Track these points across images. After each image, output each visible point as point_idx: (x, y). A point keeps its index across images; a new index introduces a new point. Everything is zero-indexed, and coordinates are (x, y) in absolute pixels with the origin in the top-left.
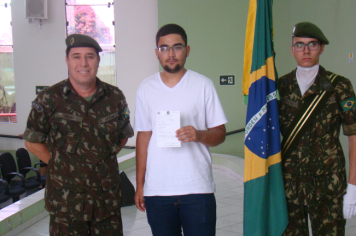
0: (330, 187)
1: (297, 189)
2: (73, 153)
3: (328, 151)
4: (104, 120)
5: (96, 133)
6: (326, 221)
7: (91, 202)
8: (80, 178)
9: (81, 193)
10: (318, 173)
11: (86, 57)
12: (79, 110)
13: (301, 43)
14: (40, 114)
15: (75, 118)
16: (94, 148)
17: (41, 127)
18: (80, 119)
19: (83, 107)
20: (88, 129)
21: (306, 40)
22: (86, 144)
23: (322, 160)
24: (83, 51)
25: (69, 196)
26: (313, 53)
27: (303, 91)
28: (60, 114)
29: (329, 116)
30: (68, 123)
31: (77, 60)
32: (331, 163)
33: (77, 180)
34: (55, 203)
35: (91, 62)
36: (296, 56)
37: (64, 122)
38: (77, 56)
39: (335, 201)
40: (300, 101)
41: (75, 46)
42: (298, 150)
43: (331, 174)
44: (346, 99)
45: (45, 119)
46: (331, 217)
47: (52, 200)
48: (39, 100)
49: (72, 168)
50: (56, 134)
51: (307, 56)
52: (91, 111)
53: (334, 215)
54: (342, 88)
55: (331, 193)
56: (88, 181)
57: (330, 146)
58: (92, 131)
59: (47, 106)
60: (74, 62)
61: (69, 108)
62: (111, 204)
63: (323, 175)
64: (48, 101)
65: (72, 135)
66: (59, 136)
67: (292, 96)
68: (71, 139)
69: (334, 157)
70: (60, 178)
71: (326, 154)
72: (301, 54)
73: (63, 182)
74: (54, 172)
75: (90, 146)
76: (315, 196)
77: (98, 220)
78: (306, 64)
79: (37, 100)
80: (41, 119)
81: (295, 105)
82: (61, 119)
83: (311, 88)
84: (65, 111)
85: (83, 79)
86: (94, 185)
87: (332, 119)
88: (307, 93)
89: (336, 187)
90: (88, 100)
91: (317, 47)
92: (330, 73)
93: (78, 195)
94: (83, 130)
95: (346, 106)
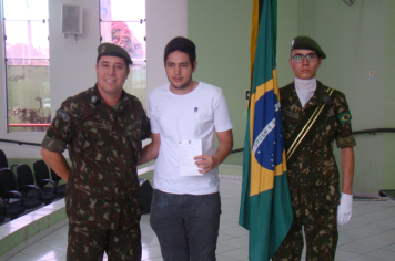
0: (328, 198)
1: (299, 200)
2: (103, 162)
3: (326, 163)
4: (130, 128)
5: (124, 141)
6: (322, 232)
7: (118, 210)
8: (109, 187)
9: (109, 202)
10: (317, 183)
11: (114, 67)
12: (108, 118)
13: (300, 55)
14: (66, 123)
15: (105, 126)
16: (122, 156)
17: (64, 136)
18: (110, 128)
19: (111, 116)
20: (116, 138)
21: (305, 52)
22: (115, 152)
23: (321, 172)
24: (112, 60)
25: (96, 205)
26: (312, 65)
27: (303, 103)
28: (90, 123)
29: (328, 128)
30: (99, 132)
31: (105, 69)
32: (329, 173)
33: (106, 189)
34: (82, 212)
35: (119, 73)
36: (294, 68)
37: (95, 131)
38: (106, 65)
39: (331, 211)
40: (300, 112)
41: (105, 54)
42: (299, 161)
43: (328, 185)
44: (343, 112)
45: (70, 127)
46: (327, 228)
47: (78, 210)
48: (66, 109)
49: (101, 177)
50: (84, 143)
51: (305, 68)
52: (119, 119)
53: (330, 226)
54: (340, 102)
55: (328, 203)
56: (116, 190)
57: (328, 159)
58: (120, 139)
59: (75, 116)
60: (103, 70)
61: (98, 117)
62: (136, 212)
63: (322, 186)
64: (76, 111)
65: (102, 143)
66: (87, 144)
67: (292, 108)
68: (100, 147)
69: (331, 168)
70: (87, 187)
71: (324, 166)
72: (299, 66)
73: (91, 192)
74: (80, 182)
75: (119, 154)
76: (314, 206)
77: (125, 228)
78: (305, 75)
79: (62, 108)
80: (66, 128)
81: (296, 116)
82: (91, 127)
83: (312, 100)
84: (95, 120)
85: (108, 88)
86: (123, 193)
87: (330, 131)
88: (307, 104)
89: (332, 198)
90: (116, 108)
91: (315, 59)
92: (327, 88)
93: (106, 204)
94: (112, 138)
95: (343, 119)
